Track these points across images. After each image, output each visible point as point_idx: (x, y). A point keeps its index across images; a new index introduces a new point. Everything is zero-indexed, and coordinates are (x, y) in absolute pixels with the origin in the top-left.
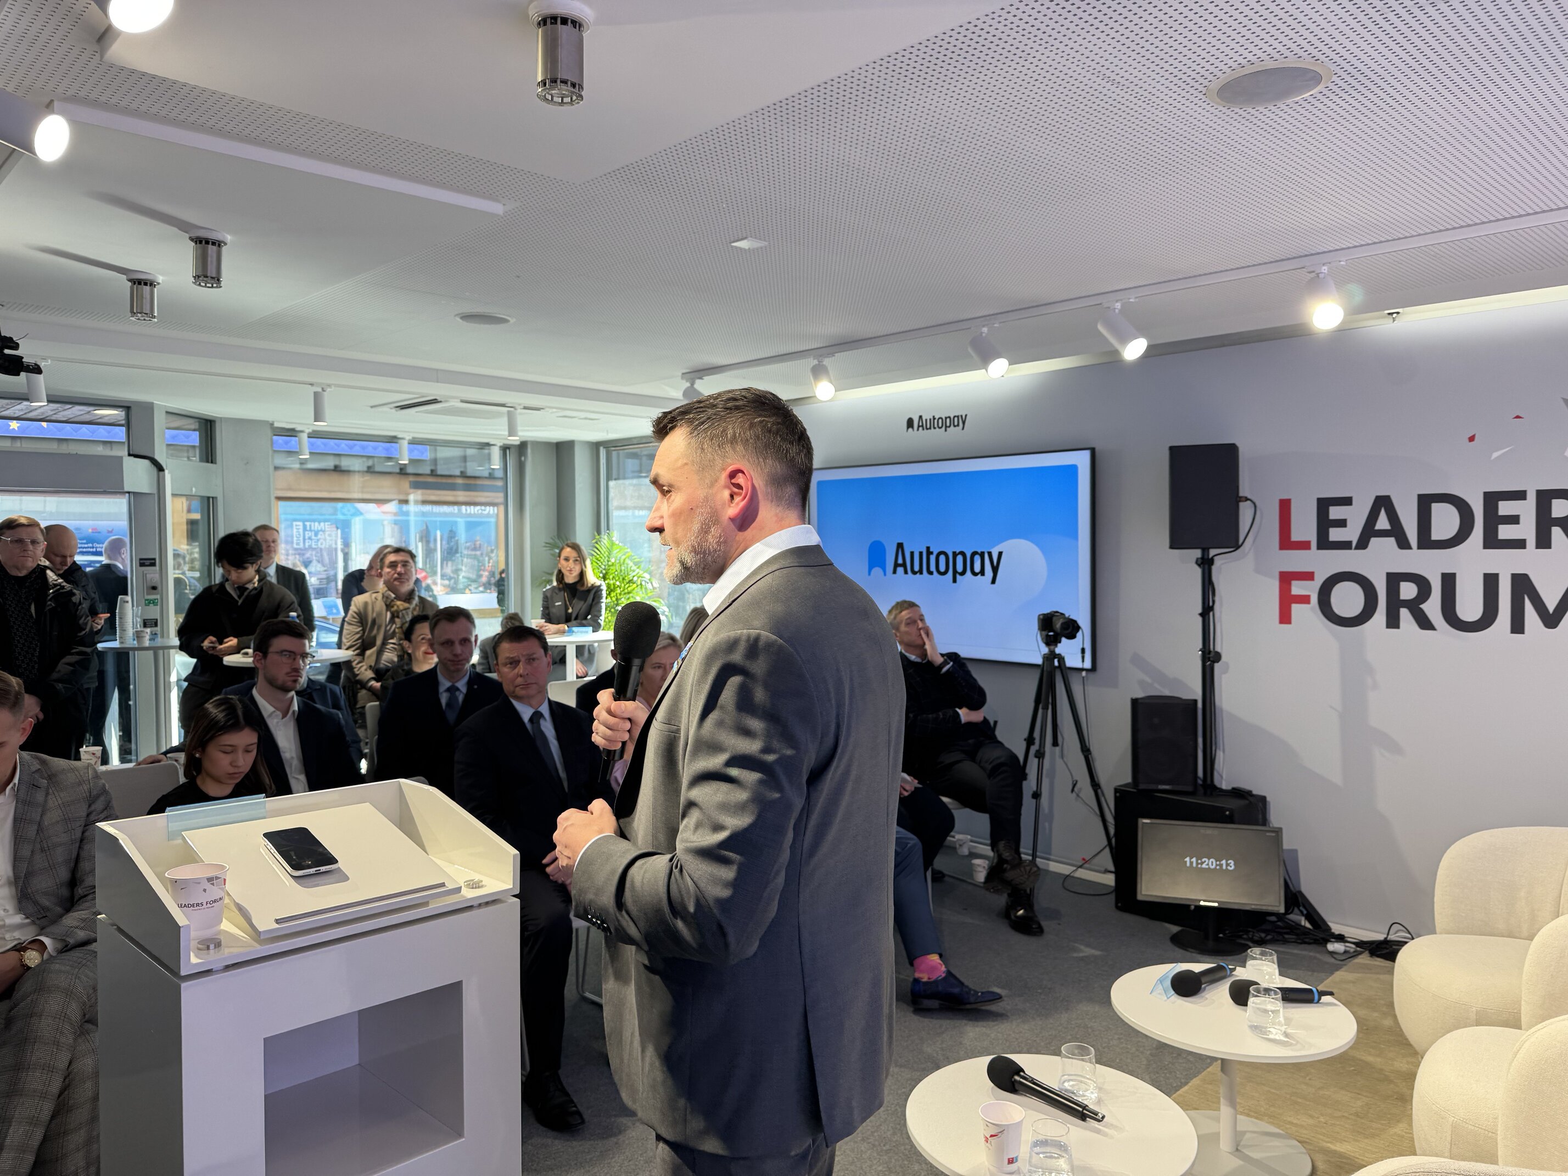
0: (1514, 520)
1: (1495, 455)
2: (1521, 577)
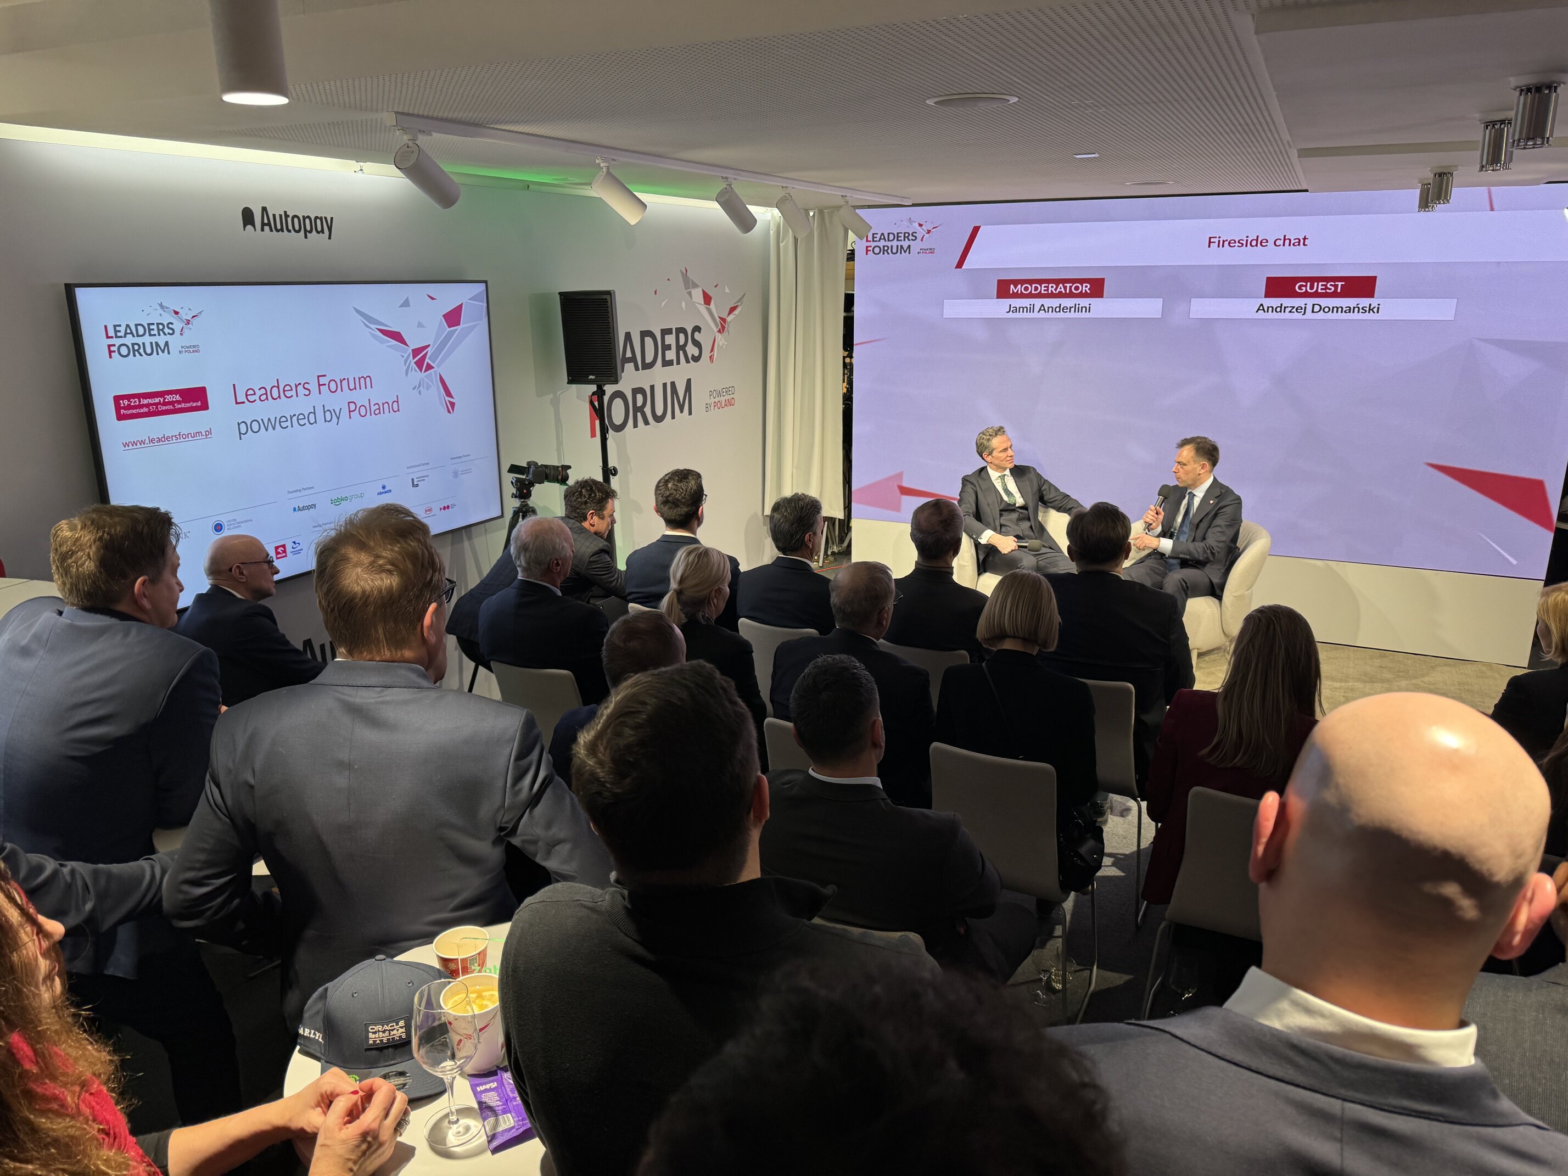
0: (669, 347)
1: (663, 304)
2: (673, 384)
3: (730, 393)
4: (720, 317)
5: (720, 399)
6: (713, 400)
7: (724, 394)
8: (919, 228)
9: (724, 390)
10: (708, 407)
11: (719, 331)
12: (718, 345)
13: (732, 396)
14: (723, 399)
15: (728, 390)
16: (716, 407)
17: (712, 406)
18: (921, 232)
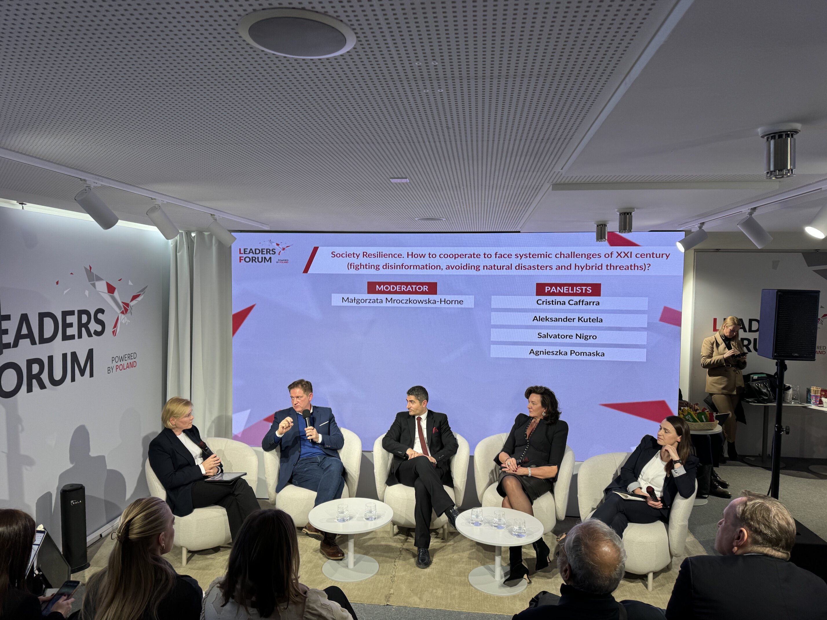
0: (71, 325)
1: (65, 292)
2: (74, 355)
3: (132, 357)
4: (122, 302)
5: (122, 363)
6: (115, 364)
7: (127, 359)
8: (277, 247)
9: (127, 356)
10: (109, 370)
11: (122, 313)
12: (121, 323)
13: (134, 360)
14: (125, 363)
15: (130, 356)
16: (118, 370)
17: (115, 368)
18: (278, 249)
